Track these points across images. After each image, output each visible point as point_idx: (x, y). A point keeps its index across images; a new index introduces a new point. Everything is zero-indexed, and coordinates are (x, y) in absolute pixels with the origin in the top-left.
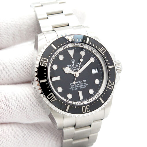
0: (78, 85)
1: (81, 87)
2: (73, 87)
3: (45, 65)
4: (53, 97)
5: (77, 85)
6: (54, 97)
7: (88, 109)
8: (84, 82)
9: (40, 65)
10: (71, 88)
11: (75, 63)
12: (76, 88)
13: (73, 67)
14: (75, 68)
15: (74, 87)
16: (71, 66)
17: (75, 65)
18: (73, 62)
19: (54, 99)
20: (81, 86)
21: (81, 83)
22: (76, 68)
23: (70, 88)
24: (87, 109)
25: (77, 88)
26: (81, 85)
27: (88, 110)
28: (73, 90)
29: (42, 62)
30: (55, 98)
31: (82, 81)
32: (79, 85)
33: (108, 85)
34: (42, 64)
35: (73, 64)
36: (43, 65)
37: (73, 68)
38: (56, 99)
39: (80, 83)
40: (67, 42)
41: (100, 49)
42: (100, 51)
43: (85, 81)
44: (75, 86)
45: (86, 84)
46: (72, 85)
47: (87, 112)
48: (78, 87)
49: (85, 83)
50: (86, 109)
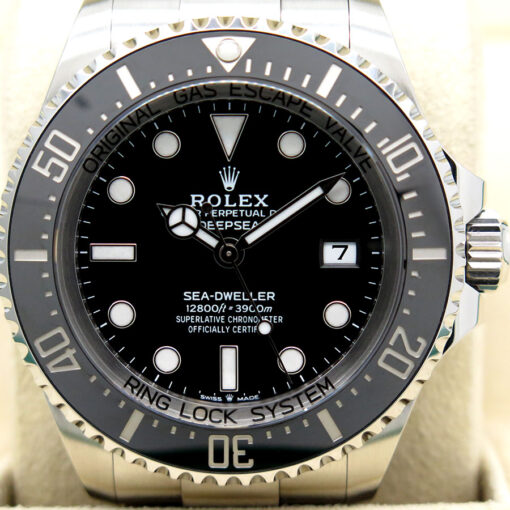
0: (227, 313)
1: (242, 324)
2: (197, 314)
3: (59, 175)
4: (62, 351)
5: (223, 307)
6: (70, 354)
7: (243, 453)
8: (265, 304)
9: (35, 167)
10: (187, 319)
11: (241, 188)
12: (212, 324)
13: (222, 207)
14: (230, 218)
15: (204, 315)
16: (214, 201)
17: (234, 198)
18: (229, 184)
19: (67, 362)
20: (239, 319)
21: (248, 303)
22: (233, 220)
23: (179, 319)
24: (237, 453)
25: (216, 324)
26: (242, 314)
27: (242, 459)
28: (192, 329)
29: (49, 154)
30: (73, 360)
31: (256, 296)
32: (233, 313)
33: (388, 351)
34: (42, 164)
35: (222, 192)
36: (46, 173)
37: (222, 213)
38: (76, 367)
39: (242, 303)
40: (209, 70)
41: (386, 140)
42: (384, 152)
43: (271, 296)
44: (211, 313)
45: (273, 314)
46: (192, 302)
47: (231, 469)
48: (227, 324)
49: (269, 309)
50: (231, 453)
